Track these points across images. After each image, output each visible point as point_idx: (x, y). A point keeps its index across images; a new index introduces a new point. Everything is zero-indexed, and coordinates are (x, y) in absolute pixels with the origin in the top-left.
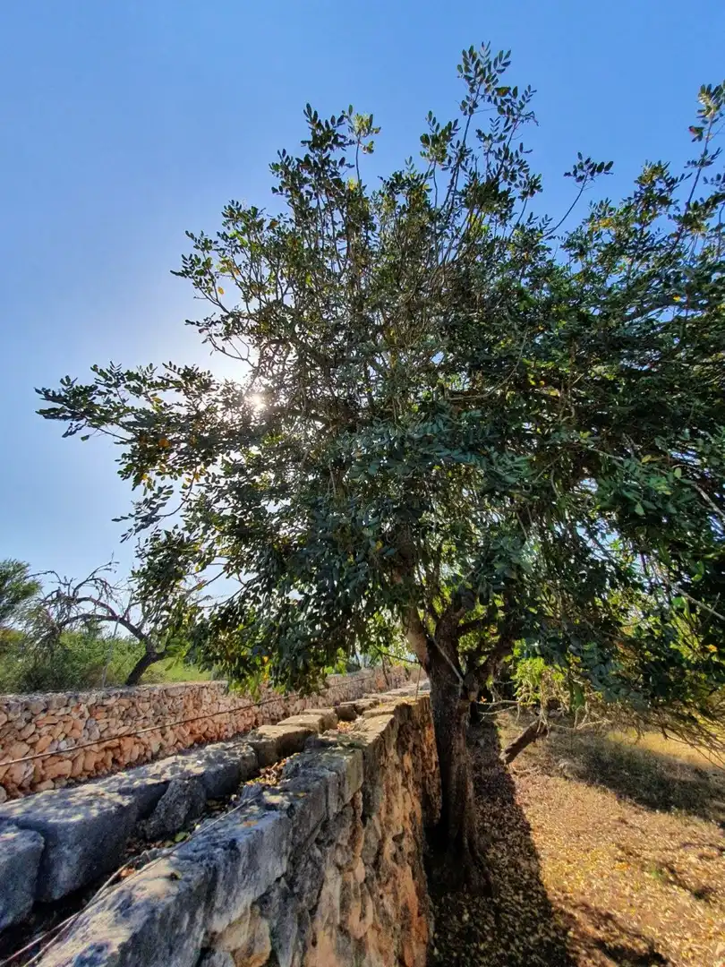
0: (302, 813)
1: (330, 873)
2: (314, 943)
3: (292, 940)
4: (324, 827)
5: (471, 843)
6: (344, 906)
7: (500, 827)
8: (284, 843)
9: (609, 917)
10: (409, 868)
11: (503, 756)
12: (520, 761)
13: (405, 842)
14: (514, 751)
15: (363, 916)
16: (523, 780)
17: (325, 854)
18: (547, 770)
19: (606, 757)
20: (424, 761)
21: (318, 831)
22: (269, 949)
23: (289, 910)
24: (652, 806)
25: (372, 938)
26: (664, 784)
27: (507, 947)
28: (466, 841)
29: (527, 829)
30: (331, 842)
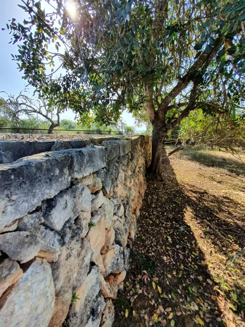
0: (111, 151)
1: (121, 171)
2: (117, 186)
3: (110, 185)
4: (119, 158)
5: (159, 171)
6: (125, 179)
7: (165, 169)
8: (104, 158)
9: (194, 186)
10: (142, 175)
11: (167, 155)
12: (172, 156)
13: (141, 169)
14: (170, 154)
15: (130, 182)
16: (172, 160)
17: (119, 166)
18: (180, 158)
19: (197, 156)
20: (146, 152)
21: (117, 159)
22: (101, 186)
23: (108, 177)
24: (209, 166)
25: (133, 187)
26: (213, 162)
27: (166, 191)
28: (157, 171)
29: (173, 170)
30: (121, 163)
